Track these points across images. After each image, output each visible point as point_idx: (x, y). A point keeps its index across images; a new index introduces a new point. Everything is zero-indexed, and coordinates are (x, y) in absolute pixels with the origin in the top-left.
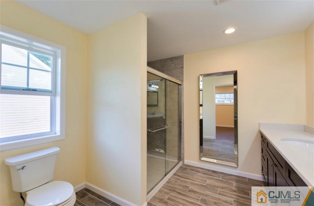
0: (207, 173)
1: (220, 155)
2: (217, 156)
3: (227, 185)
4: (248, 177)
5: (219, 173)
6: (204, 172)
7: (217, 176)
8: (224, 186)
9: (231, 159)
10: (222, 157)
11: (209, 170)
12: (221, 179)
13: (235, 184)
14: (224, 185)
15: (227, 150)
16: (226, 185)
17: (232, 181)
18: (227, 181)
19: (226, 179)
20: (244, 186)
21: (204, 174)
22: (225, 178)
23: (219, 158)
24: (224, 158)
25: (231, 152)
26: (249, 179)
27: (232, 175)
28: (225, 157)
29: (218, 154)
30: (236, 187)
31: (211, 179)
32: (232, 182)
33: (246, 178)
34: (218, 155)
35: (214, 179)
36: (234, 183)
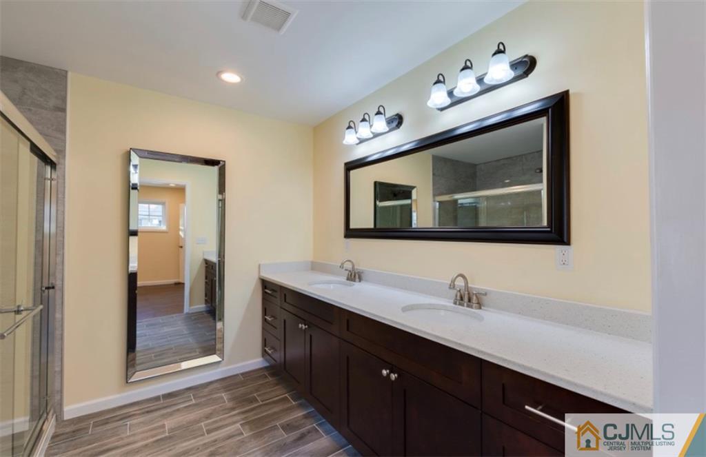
0: (155, 407)
1: (159, 355)
2: (153, 358)
3: (212, 406)
4: (241, 372)
5: (184, 393)
6: (143, 411)
7: (183, 400)
8: (210, 412)
9: (190, 353)
10: (169, 357)
11: (157, 399)
12: (194, 402)
13: (225, 396)
14: (207, 410)
15: (169, 339)
16: (212, 408)
17: (217, 393)
18: (209, 397)
19: (205, 396)
20: (242, 390)
21: (148, 412)
22: (201, 395)
23: (160, 362)
24: (174, 356)
25: (181, 340)
26: (242, 374)
27: (211, 383)
28: (174, 353)
29: (153, 355)
30: (230, 400)
31: (171, 414)
32: (219, 395)
33: (237, 375)
34: (155, 356)
35: (178, 410)
36: (223, 395)
